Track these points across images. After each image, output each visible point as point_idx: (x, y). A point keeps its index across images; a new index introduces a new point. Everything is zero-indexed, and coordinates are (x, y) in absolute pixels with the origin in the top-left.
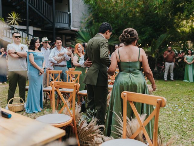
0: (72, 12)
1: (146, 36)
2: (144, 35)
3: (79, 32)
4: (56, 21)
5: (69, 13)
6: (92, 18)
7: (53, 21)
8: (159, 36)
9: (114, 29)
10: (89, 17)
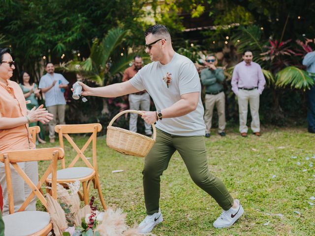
1: (75, 35)
2: (70, 32)
8: (106, 32)
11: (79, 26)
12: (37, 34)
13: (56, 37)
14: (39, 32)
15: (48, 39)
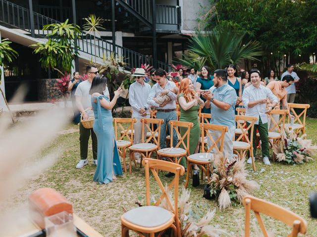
0: (183, 5)
1: (310, 42)
2: (307, 40)
3: (193, 38)
4: (157, 22)
5: (177, 7)
6: (216, 13)
7: (153, 22)
9: (253, 31)
10: (211, 10)
11: (314, 35)
12: (282, 42)
13: (296, 44)
14: (283, 40)
15: (290, 45)
